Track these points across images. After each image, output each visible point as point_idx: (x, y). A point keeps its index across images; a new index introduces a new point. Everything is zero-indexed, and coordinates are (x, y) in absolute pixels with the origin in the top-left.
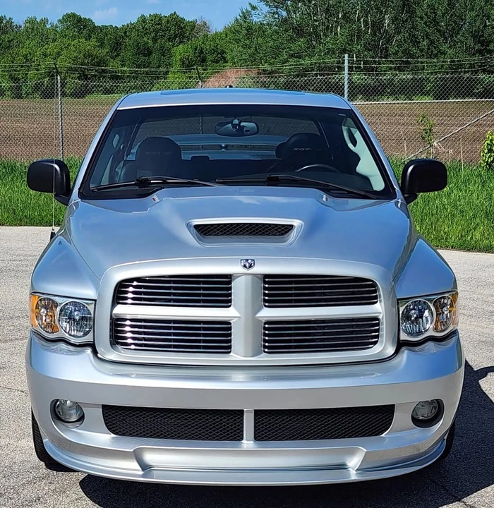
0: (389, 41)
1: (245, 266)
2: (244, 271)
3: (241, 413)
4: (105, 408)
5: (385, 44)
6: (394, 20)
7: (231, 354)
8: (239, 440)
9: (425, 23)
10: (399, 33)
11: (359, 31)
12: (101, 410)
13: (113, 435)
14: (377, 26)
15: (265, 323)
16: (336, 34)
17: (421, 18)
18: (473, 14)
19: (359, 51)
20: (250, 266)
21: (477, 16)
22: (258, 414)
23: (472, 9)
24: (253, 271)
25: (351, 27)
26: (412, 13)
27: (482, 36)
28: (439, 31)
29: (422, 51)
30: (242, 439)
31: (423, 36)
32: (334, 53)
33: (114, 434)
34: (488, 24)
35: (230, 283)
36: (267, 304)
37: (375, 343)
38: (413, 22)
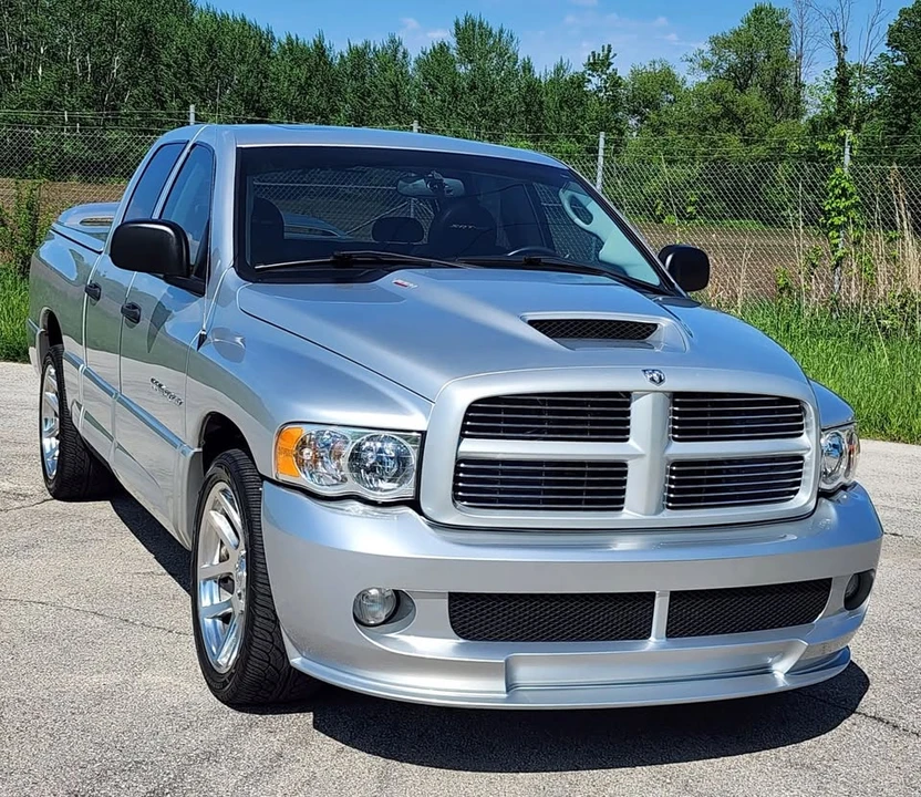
0: (119, 95)
1: (652, 379)
2: (654, 387)
3: (651, 596)
4: (455, 599)
5: (113, 100)
6: (129, 64)
7: (624, 510)
8: (645, 638)
9: (175, 75)
10: (136, 85)
11: (74, 77)
12: (447, 601)
13: (462, 641)
14: (101, 72)
15: (673, 465)
16: (36, 77)
17: (168, 66)
18: (244, 68)
19: (73, 106)
20: (661, 380)
21: (249, 71)
22: (676, 597)
23: (242, 61)
24: (663, 387)
25: (60, 68)
26: (154, 59)
27: (258, 101)
28: (193, 87)
29: (170, 115)
30: (649, 635)
31: (172, 94)
32: (33, 107)
33: (464, 638)
34: (265, 85)
35: (628, 404)
36: (676, 436)
37: (796, 492)
38: (156, 71)
